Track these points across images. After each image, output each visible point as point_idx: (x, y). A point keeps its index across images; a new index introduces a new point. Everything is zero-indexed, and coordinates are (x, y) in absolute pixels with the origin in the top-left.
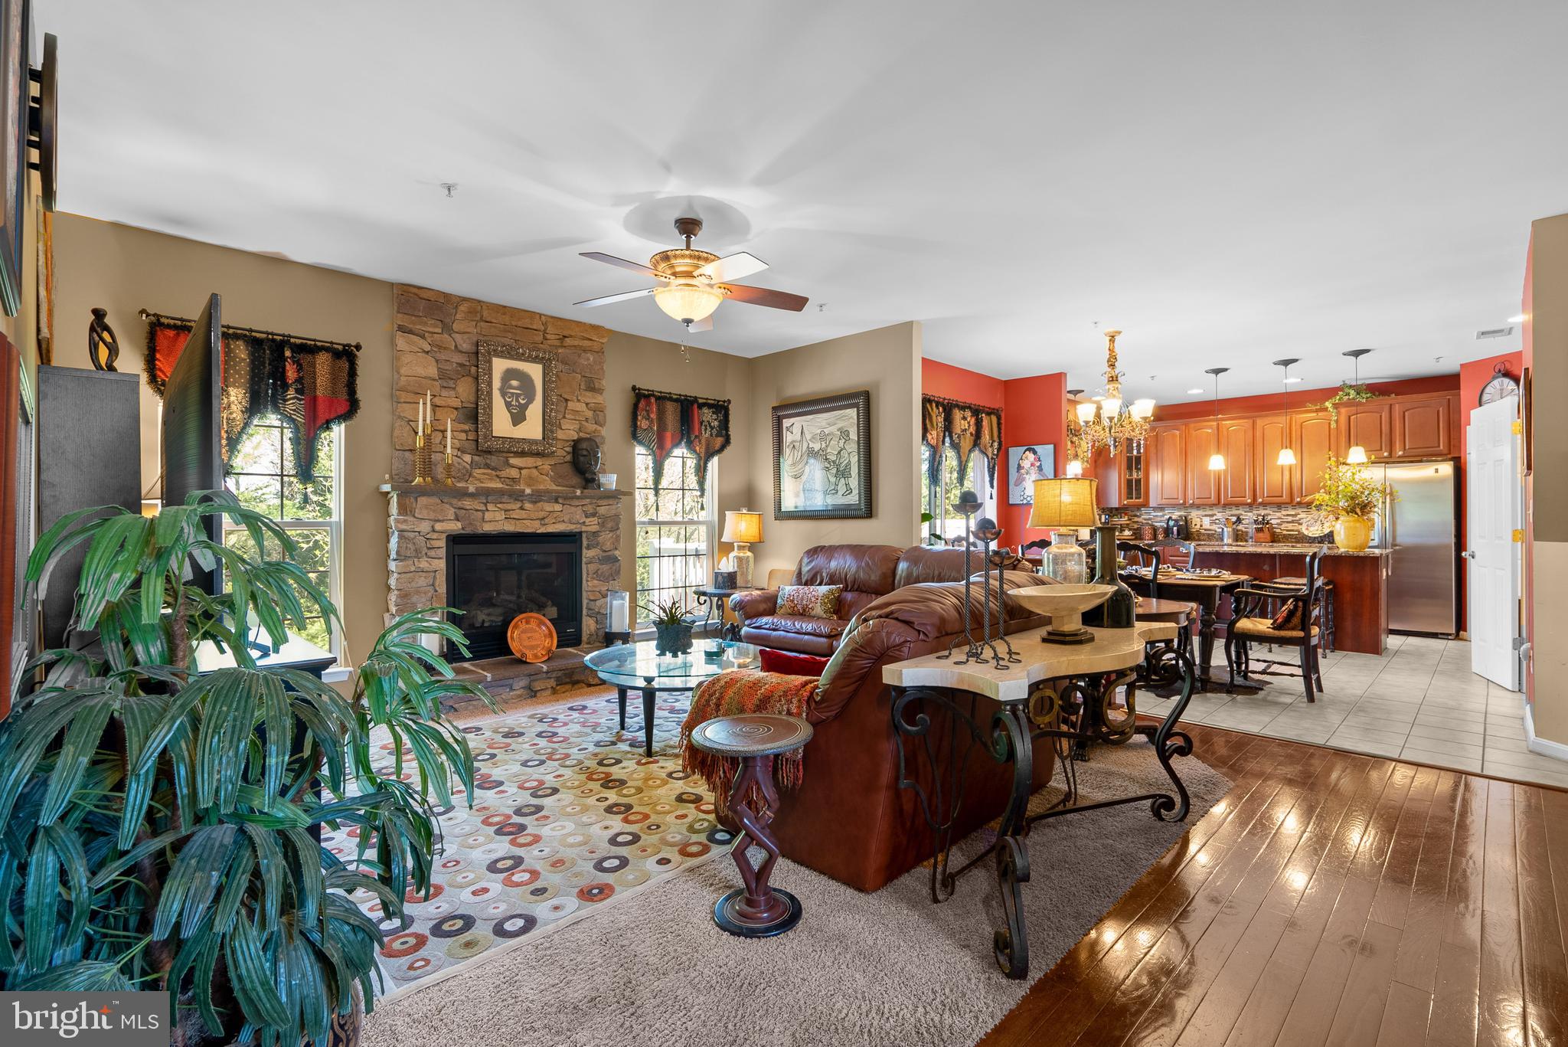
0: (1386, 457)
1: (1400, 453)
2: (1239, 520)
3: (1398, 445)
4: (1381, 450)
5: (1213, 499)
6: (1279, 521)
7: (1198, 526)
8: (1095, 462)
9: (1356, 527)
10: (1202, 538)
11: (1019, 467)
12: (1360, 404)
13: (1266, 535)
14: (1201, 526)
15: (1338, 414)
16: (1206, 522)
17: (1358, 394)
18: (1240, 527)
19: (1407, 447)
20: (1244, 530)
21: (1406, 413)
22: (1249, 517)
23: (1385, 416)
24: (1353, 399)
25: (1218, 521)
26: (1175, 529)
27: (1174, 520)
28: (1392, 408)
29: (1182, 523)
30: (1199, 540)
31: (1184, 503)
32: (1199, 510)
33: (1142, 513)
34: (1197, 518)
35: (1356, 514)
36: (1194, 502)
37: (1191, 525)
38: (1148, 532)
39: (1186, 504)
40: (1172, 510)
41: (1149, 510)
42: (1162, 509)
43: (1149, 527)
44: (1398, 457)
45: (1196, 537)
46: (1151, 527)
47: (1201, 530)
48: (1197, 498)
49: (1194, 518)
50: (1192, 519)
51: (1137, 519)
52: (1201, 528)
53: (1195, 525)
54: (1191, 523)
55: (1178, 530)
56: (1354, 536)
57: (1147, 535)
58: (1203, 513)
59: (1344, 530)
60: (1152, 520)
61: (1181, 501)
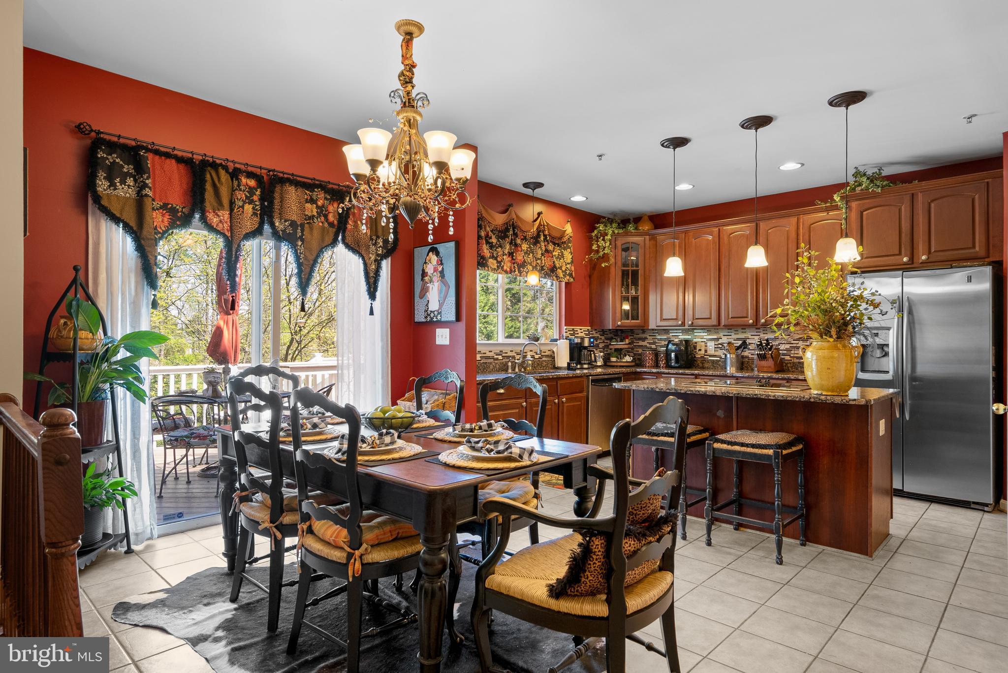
0: (905, 264)
1: (924, 257)
2: (744, 345)
3: (921, 246)
4: (900, 254)
5: (714, 321)
6: (788, 346)
7: (703, 352)
8: (590, 277)
9: (832, 357)
10: (706, 365)
11: (424, 274)
12: (874, 195)
13: (770, 363)
14: (706, 351)
15: (848, 208)
16: (711, 345)
17: (872, 181)
18: (746, 353)
19: (933, 250)
20: (750, 356)
21: (933, 205)
22: (754, 339)
23: (905, 209)
24: (867, 188)
25: (720, 346)
26: (673, 355)
27: (674, 344)
28: (914, 196)
29: (683, 348)
30: (703, 368)
31: (683, 324)
32: (701, 332)
33: (643, 336)
34: (702, 342)
35: (831, 337)
36: (692, 323)
37: (695, 350)
38: (649, 358)
39: (684, 326)
40: (676, 333)
41: (654, 333)
42: (666, 331)
43: (651, 352)
44: (921, 263)
45: (701, 365)
46: (653, 352)
47: (705, 357)
48: (696, 319)
49: (699, 342)
50: (696, 343)
51: (641, 343)
52: (706, 354)
53: (700, 350)
54: (695, 348)
55: (676, 356)
56: (829, 371)
57: (648, 361)
58: (705, 336)
59: (817, 362)
60: (657, 344)
61: (680, 323)
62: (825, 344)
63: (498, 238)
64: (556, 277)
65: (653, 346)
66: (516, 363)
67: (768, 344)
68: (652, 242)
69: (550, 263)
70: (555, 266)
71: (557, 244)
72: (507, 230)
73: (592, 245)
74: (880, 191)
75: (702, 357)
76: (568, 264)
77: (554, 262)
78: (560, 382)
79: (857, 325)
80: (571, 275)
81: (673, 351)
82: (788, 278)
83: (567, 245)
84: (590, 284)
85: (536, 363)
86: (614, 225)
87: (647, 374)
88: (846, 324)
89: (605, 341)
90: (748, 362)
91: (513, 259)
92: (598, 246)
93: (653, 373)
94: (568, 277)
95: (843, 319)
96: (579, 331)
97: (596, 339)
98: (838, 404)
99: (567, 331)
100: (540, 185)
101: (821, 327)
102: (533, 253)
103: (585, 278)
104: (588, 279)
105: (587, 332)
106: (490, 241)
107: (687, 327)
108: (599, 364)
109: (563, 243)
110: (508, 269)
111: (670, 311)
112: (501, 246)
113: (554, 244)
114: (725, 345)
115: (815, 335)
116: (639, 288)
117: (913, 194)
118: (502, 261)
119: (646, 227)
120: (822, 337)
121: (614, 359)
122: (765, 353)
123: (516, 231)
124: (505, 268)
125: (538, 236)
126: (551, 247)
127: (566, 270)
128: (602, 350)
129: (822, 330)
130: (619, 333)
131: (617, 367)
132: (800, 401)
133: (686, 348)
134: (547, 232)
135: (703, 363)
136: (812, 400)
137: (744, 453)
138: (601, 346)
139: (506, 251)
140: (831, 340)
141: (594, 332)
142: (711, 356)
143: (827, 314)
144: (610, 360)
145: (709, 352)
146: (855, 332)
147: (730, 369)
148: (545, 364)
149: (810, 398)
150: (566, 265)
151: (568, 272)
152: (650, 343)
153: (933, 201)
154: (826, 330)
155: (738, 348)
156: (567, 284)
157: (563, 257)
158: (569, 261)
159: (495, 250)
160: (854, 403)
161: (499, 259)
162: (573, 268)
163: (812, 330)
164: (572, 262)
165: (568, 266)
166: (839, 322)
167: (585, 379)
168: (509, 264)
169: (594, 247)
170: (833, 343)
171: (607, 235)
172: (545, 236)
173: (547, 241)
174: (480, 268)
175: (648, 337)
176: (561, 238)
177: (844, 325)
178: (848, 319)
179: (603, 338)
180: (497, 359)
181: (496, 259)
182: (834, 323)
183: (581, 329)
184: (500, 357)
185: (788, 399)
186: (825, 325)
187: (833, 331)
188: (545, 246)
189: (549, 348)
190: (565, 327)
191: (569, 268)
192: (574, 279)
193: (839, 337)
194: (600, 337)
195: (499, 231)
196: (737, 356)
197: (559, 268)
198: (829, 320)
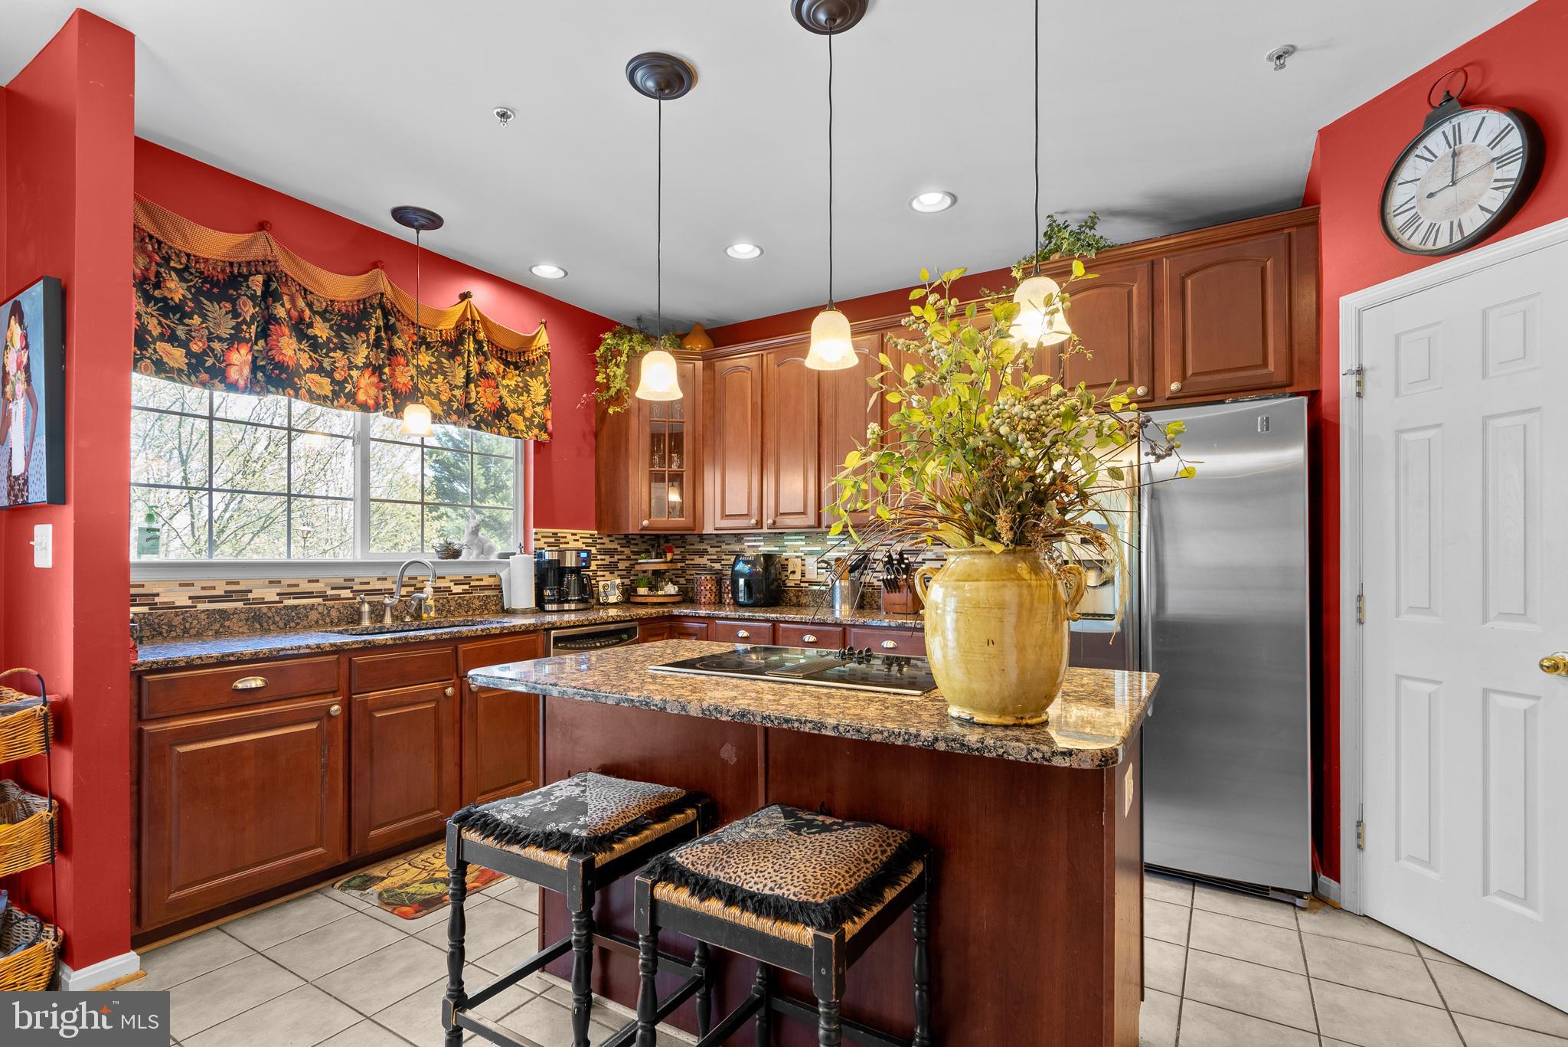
0: (1140, 400)
1: (1173, 386)
2: (864, 563)
3: (1168, 364)
5: (811, 519)
7: (798, 576)
8: (596, 435)
9: (1002, 605)
10: (803, 601)
11: (5, 377)
13: (905, 597)
14: (803, 574)
16: (811, 564)
17: (1079, 239)
18: (869, 577)
19: (1190, 372)
20: (874, 583)
21: (1189, 282)
22: (879, 552)
23: (1139, 292)
25: (825, 565)
26: (742, 581)
27: (747, 562)
28: (1156, 267)
29: (759, 569)
30: (799, 605)
31: (759, 524)
32: (795, 540)
33: (702, 547)
34: (797, 557)
35: (996, 538)
36: (774, 523)
37: (785, 573)
38: (705, 586)
39: (762, 528)
40: (755, 541)
41: (718, 542)
42: (739, 538)
43: (708, 577)
44: (1169, 399)
45: (794, 599)
46: (714, 577)
47: (802, 585)
48: (781, 514)
49: (791, 557)
50: (787, 560)
51: (698, 560)
52: (804, 579)
53: (793, 572)
54: (784, 567)
55: (747, 584)
56: (991, 649)
57: (704, 593)
58: (802, 546)
59: (957, 621)
60: (723, 562)
61: (753, 521)
62: (981, 562)
63: (338, 329)
64: (510, 428)
65: (717, 566)
66: (386, 605)
67: (901, 560)
68: (708, 372)
69: (493, 400)
70: (503, 407)
71: (512, 363)
72: (365, 314)
73: (597, 374)
74: (1094, 257)
75: (797, 586)
76: (538, 404)
77: (501, 398)
78: (462, 647)
79: (1072, 503)
80: (543, 427)
81: (742, 575)
82: (882, 368)
83: (538, 368)
84: (597, 448)
85: (452, 603)
86: (636, 337)
87: (691, 620)
88: (1040, 497)
89: (632, 557)
90: (872, 594)
91: (381, 380)
92: (608, 377)
93: (700, 617)
94: (536, 431)
95: (1032, 479)
96: (570, 538)
97: (611, 553)
98: (1017, 763)
99: (539, 536)
100: (434, 221)
101: (968, 507)
102: (445, 374)
103: (584, 436)
104: (591, 439)
105: (590, 541)
106: (310, 331)
107: (765, 530)
108: (612, 599)
109: (527, 362)
110: (371, 402)
111: (737, 502)
112: (343, 348)
113: (507, 364)
114: (833, 563)
115: (952, 534)
116: (685, 456)
117: (1152, 261)
118: (345, 381)
119: (698, 345)
120: (971, 539)
121: (642, 591)
122: (896, 578)
123: (392, 320)
124: (361, 397)
125: (460, 340)
126: (493, 366)
127: (533, 416)
128: (624, 573)
129: (971, 516)
130: (657, 541)
131: (645, 604)
132: (905, 748)
133: (766, 569)
134: (482, 335)
135: (797, 597)
136: (941, 746)
137: (734, 929)
138: (622, 565)
139: (360, 360)
140: (998, 548)
141: (606, 540)
142: (811, 583)
143: (983, 462)
144: (636, 592)
145: (808, 577)
146: (1064, 524)
147: (841, 608)
148: (477, 603)
149: (936, 739)
150: (534, 407)
151: (536, 420)
152: (712, 561)
153: (1189, 274)
154: (983, 516)
155: (853, 569)
156: (538, 445)
157: (528, 391)
158: (541, 398)
159: (327, 355)
160: (1065, 763)
161: (337, 376)
162: (549, 414)
163: (943, 519)
164: (548, 401)
165: (538, 409)
166: (1018, 488)
167: (541, 636)
168: (373, 391)
169: (600, 378)
170: (1003, 558)
171: (620, 354)
172: (479, 343)
173: (484, 354)
174: (272, 389)
175: (709, 549)
176: (521, 353)
177: (1034, 499)
178: (1048, 479)
179: (627, 551)
180: (337, 598)
181: (329, 374)
182: (1005, 491)
183: (573, 534)
184: (346, 593)
185: (874, 738)
186: (978, 499)
187: (1003, 521)
188: (480, 364)
189: (492, 571)
190: (534, 530)
191: (540, 413)
192: (550, 435)
193: (1021, 540)
194: (620, 549)
195: (344, 316)
196: (853, 583)
197: (514, 411)
198: (990, 481)
